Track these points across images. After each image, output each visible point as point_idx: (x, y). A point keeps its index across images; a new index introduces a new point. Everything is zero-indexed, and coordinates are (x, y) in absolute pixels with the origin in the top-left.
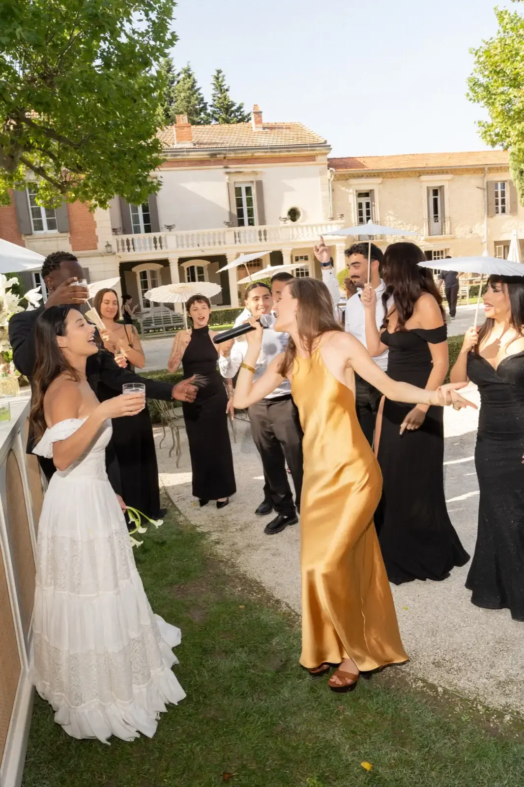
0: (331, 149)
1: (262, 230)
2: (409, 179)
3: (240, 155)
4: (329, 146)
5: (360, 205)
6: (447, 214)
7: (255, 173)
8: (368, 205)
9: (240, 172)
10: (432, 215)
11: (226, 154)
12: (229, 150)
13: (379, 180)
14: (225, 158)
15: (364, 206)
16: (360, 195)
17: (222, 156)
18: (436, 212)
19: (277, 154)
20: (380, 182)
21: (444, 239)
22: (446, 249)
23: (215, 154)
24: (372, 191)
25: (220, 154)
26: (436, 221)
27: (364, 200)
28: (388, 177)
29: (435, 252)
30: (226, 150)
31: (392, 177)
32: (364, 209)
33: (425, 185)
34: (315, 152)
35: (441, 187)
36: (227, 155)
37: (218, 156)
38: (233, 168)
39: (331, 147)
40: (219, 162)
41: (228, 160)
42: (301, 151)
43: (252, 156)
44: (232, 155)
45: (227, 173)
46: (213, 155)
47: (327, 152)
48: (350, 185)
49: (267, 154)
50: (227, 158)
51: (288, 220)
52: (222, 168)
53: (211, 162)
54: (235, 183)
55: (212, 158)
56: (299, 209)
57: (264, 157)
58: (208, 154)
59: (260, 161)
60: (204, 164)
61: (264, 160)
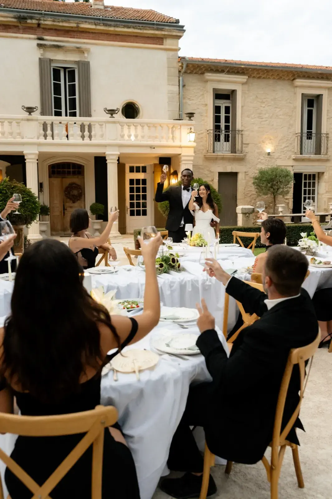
0: (184, 31)
1: (86, 124)
2: (280, 83)
3: (61, 24)
4: (183, 27)
5: (217, 109)
6: (324, 130)
7: (80, 50)
8: (227, 109)
9: (58, 47)
10: (305, 130)
11: (39, 20)
12: (45, 14)
13: (243, 78)
14: (39, 25)
15: (223, 111)
16: (219, 96)
17: (34, 21)
18: (310, 127)
19: (112, 29)
20: (245, 80)
21: (319, 160)
22: (319, 173)
23: (25, 18)
24: (234, 92)
25: (31, 18)
26: (309, 137)
27: (223, 104)
28: (254, 77)
29: (305, 175)
30: (41, 14)
31: (259, 78)
32: (223, 115)
33: (300, 92)
34: (163, 33)
35: (319, 97)
36: (42, 22)
37: (29, 21)
38: (50, 39)
39: (184, 28)
40: (28, 29)
41: (44, 28)
42: (144, 28)
43: (78, 27)
44: (49, 22)
45: (40, 46)
46: (22, 19)
47: (179, 34)
48: (207, 81)
49: (98, 27)
50: (42, 26)
51: (117, 113)
52: (35, 39)
53: (19, 29)
54: (51, 61)
55: (20, 23)
56: (137, 105)
57: (93, 31)
58: (15, 17)
59: (88, 36)
60: (9, 30)
61: (94, 35)
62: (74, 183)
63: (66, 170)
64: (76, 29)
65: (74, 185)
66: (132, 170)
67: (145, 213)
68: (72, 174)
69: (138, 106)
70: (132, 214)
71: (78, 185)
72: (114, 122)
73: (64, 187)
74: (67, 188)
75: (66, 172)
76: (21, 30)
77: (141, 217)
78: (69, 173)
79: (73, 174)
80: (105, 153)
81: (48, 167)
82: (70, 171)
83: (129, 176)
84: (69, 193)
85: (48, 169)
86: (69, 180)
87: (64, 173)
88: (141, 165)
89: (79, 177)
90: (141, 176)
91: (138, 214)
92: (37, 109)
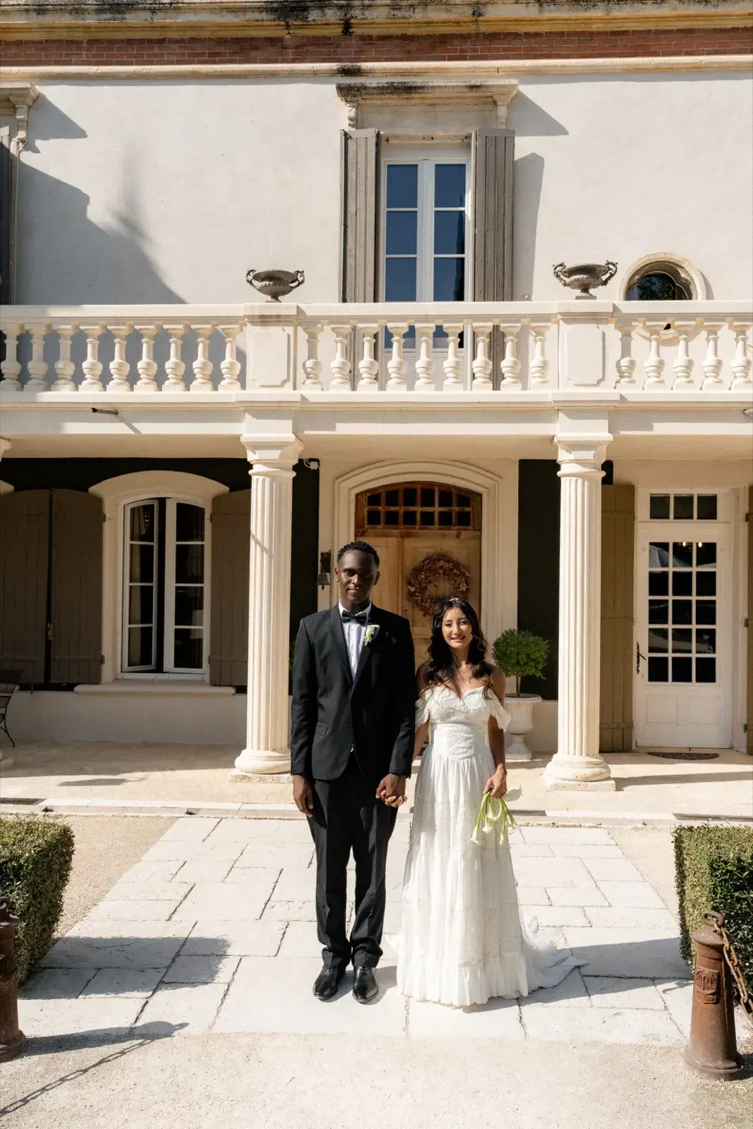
3: (419, 14)
9: (406, 90)
11: (349, 6)
14: (346, 28)
17: (331, 14)
23: (301, 8)
25: (321, 4)
36: (357, 13)
37: (315, 15)
41: (362, 38)
43: (476, 18)
44: (378, 12)
45: (347, 93)
46: (290, 10)
49: (551, 12)
50: (357, 31)
51: (605, 283)
52: (332, 74)
53: (284, 47)
54: (383, 143)
55: (288, 26)
56: (687, 272)
57: (532, 29)
58: (269, 5)
59: (512, 49)
60: (254, 54)
61: (533, 43)
62: (442, 557)
63: (419, 509)
64: (472, 29)
65: (442, 563)
66: (659, 507)
67: (707, 672)
68: (437, 526)
69: (689, 275)
70: (657, 672)
71: (457, 565)
72: (595, 318)
73: (409, 564)
74: (417, 571)
75: (418, 517)
76: (290, 51)
77: (694, 689)
78: (427, 519)
79: (441, 523)
80: (553, 437)
81: (353, 498)
82: (432, 514)
83: (648, 531)
84: (423, 590)
85: (353, 506)
86: (425, 544)
87: (410, 519)
88: (696, 491)
89: (463, 533)
90: (693, 532)
91: (682, 673)
92: (300, 279)
